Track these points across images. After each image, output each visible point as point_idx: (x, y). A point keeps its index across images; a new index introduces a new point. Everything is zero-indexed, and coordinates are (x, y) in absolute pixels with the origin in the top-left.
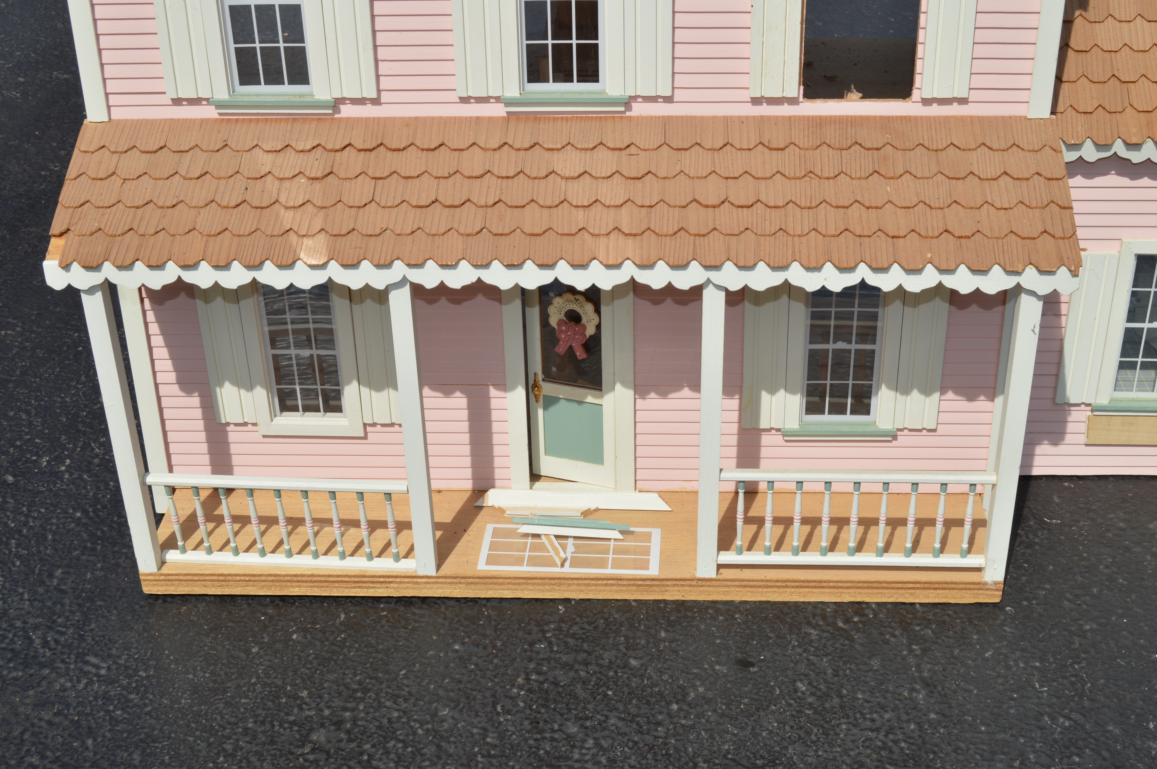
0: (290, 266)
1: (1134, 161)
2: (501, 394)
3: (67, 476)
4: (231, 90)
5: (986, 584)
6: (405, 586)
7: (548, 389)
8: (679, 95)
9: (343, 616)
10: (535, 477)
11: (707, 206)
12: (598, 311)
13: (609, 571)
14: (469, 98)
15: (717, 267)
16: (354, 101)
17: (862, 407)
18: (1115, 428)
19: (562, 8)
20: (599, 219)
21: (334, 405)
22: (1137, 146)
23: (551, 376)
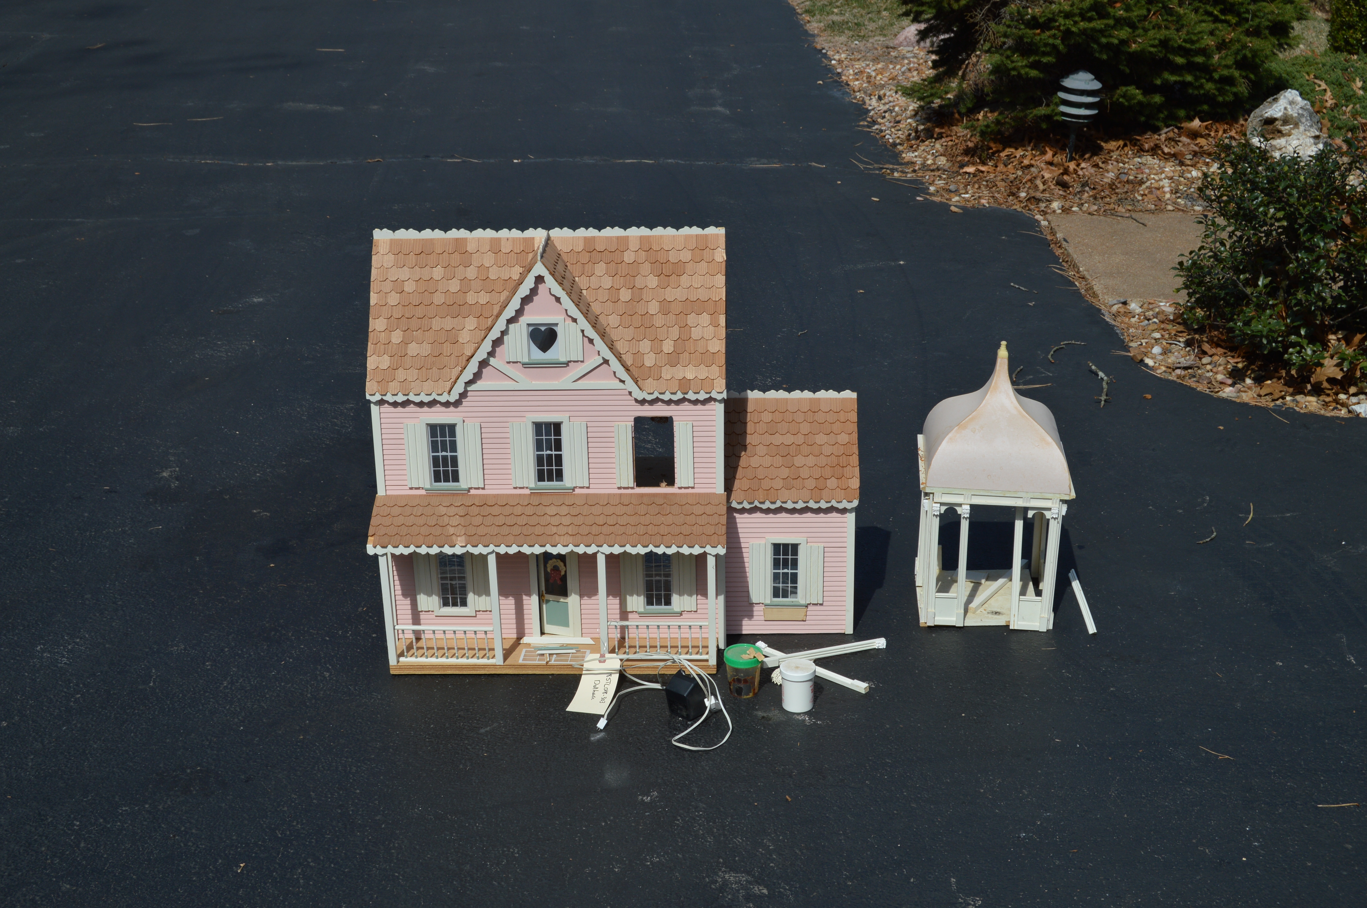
0: (454, 546)
1: (763, 508)
2: (528, 598)
3: (351, 638)
4: (431, 484)
5: (710, 666)
6: (491, 669)
7: (548, 597)
8: (591, 486)
9: (468, 681)
10: (542, 633)
11: (599, 525)
12: (565, 565)
13: (569, 663)
14: (517, 487)
15: (601, 546)
16: (475, 488)
17: (668, 603)
18: (775, 613)
19: (550, 456)
20: (562, 530)
21: (464, 603)
22: (763, 503)
23: (549, 591)
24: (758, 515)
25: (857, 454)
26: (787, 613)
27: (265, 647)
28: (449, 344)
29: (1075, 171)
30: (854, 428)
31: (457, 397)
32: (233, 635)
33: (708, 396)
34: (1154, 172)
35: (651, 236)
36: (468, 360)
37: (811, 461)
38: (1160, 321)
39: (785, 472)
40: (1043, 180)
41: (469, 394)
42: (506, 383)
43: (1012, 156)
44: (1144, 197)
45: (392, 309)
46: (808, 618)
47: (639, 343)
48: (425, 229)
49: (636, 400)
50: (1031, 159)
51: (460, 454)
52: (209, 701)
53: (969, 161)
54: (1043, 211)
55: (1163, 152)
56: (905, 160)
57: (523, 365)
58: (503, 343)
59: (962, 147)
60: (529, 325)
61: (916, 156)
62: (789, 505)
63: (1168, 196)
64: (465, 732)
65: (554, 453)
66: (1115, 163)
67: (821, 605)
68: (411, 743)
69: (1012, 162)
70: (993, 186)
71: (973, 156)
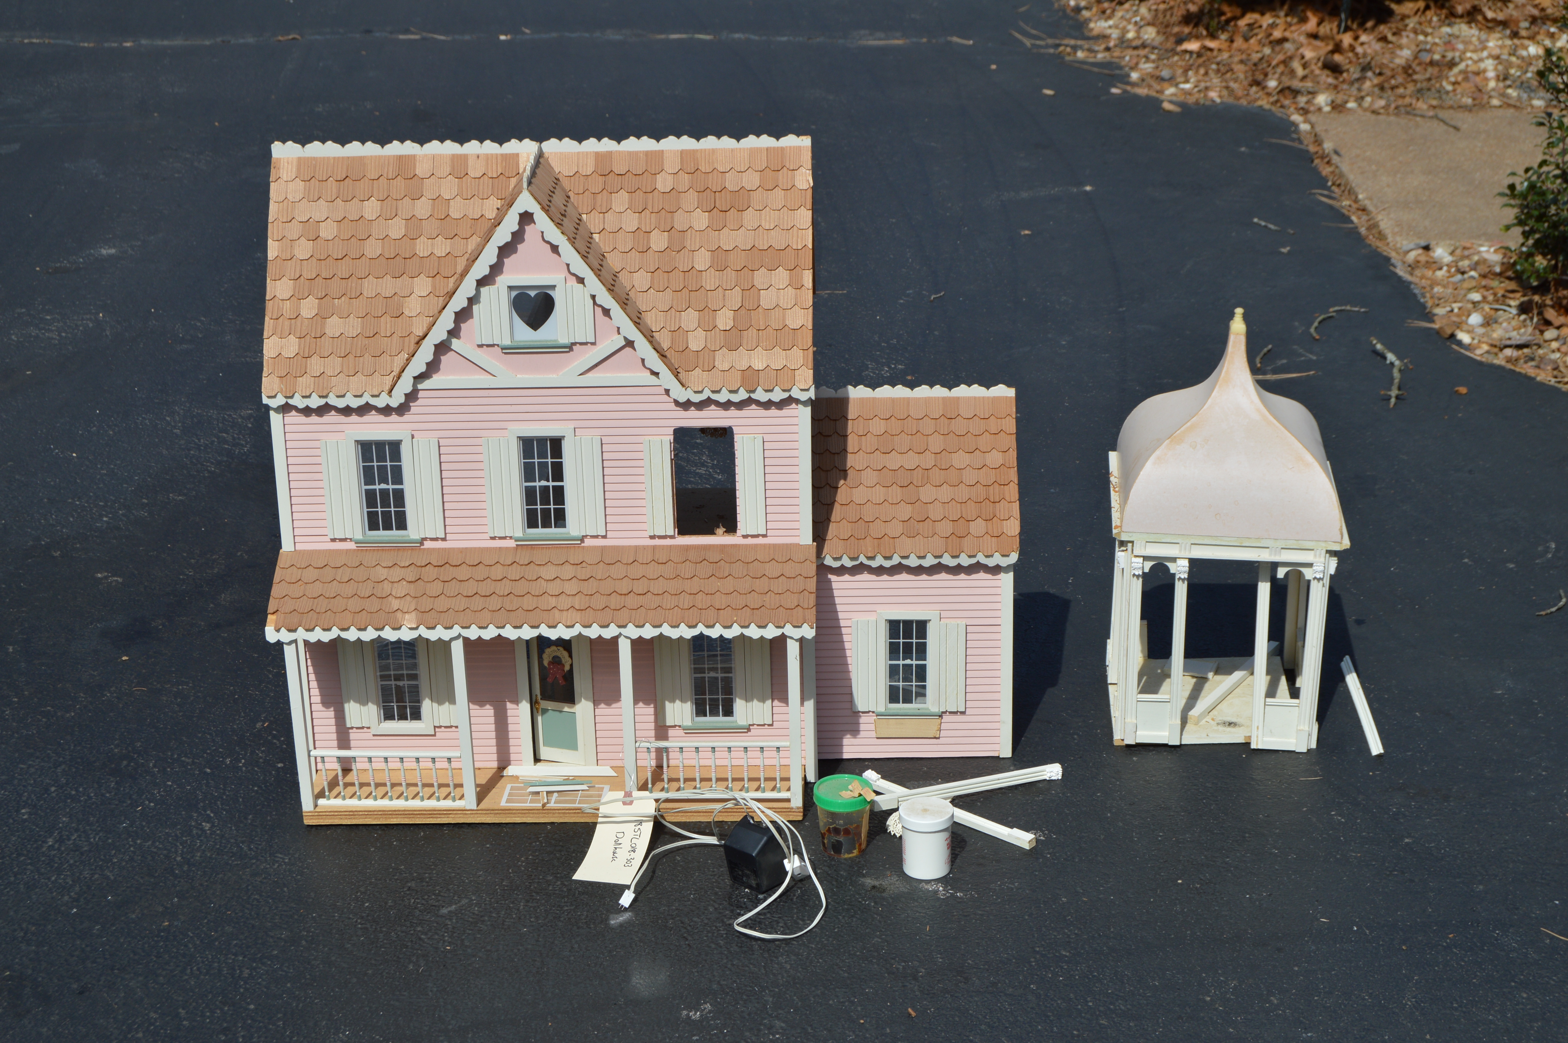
0: (399, 628)
1: (873, 566)
2: (514, 706)
3: (244, 769)
4: (364, 533)
5: (792, 808)
6: (458, 816)
7: (544, 704)
8: (609, 534)
9: (422, 834)
10: (537, 760)
11: (621, 595)
12: (571, 656)
13: (577, 805)
14: (496, 537)
15: (625, 626)
16: (432, 539)
17: (729, 712)
18: (893, 727)
19: (545, 489)
20: (564, 602)
21: (416, 715)
22: (872, 558)
23: (546, 696)
24: (866, 576)
25: (1016, 482)
26: (910, 726)
27: (113, 785)
28: (389, 319)
29: (1352, 48)
30: (1011, 442)
31: (402, 400)
32: (63, 767)
33: (785, 395)
34: (1472, 47)
35: (697, 150)
36: (418, 343)
37: (945, 493)
38: (1480, 275)
39: (906, 511)
40: (1303, 61)
41: (421, 394)
42: (477, 377)
43: (1256, 25)
44: (1457, 86)
45: (301, 265)
46: (943, 733)
47: (680, 315)
48: (351, 142)
49: (677, 403)
50: (1285, 30)
51: (408, 487)
52: (25, 869)
53: (1190, 33)
54: (1302, 109)
55: (1485, 18)
56: (1095, 32)
57: (502, 349)
58: (471, 317)
59: (1179, 13)
60: (511, 288)
61: (1110, 27)
62: (913, 562)
63: (1492, 84)
64: (417, 913)
65: (551, 484)
66: (1412, 35)
67: (963, 713)
68: (334, 931)
69: (1256, 35)
70: (1227, 72)
71: (1196, 25)
